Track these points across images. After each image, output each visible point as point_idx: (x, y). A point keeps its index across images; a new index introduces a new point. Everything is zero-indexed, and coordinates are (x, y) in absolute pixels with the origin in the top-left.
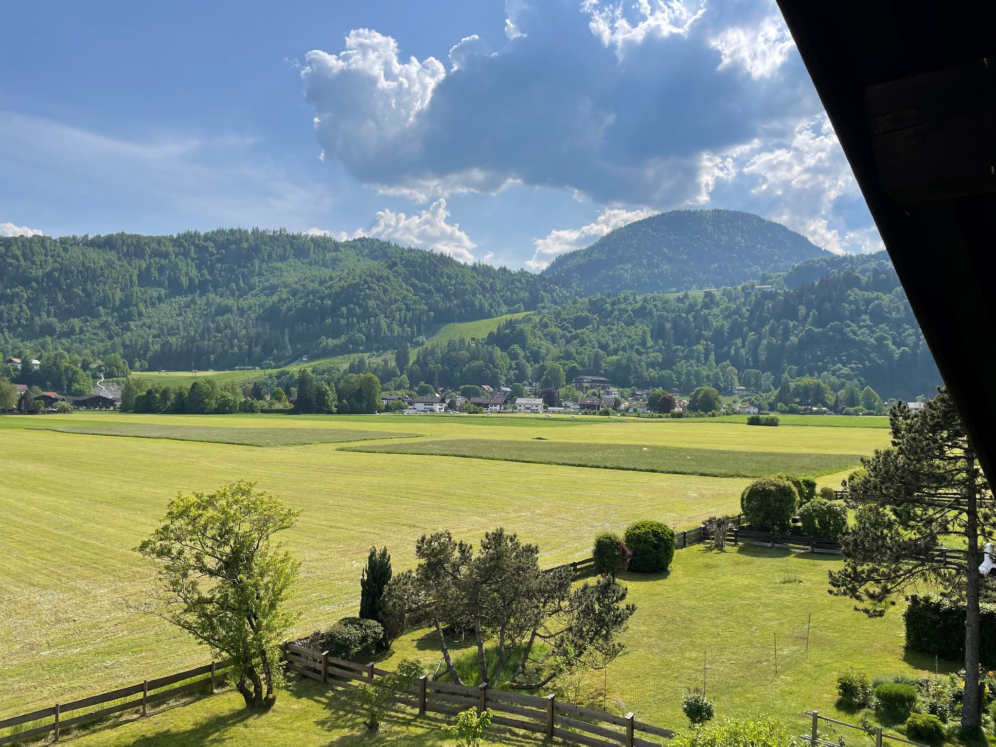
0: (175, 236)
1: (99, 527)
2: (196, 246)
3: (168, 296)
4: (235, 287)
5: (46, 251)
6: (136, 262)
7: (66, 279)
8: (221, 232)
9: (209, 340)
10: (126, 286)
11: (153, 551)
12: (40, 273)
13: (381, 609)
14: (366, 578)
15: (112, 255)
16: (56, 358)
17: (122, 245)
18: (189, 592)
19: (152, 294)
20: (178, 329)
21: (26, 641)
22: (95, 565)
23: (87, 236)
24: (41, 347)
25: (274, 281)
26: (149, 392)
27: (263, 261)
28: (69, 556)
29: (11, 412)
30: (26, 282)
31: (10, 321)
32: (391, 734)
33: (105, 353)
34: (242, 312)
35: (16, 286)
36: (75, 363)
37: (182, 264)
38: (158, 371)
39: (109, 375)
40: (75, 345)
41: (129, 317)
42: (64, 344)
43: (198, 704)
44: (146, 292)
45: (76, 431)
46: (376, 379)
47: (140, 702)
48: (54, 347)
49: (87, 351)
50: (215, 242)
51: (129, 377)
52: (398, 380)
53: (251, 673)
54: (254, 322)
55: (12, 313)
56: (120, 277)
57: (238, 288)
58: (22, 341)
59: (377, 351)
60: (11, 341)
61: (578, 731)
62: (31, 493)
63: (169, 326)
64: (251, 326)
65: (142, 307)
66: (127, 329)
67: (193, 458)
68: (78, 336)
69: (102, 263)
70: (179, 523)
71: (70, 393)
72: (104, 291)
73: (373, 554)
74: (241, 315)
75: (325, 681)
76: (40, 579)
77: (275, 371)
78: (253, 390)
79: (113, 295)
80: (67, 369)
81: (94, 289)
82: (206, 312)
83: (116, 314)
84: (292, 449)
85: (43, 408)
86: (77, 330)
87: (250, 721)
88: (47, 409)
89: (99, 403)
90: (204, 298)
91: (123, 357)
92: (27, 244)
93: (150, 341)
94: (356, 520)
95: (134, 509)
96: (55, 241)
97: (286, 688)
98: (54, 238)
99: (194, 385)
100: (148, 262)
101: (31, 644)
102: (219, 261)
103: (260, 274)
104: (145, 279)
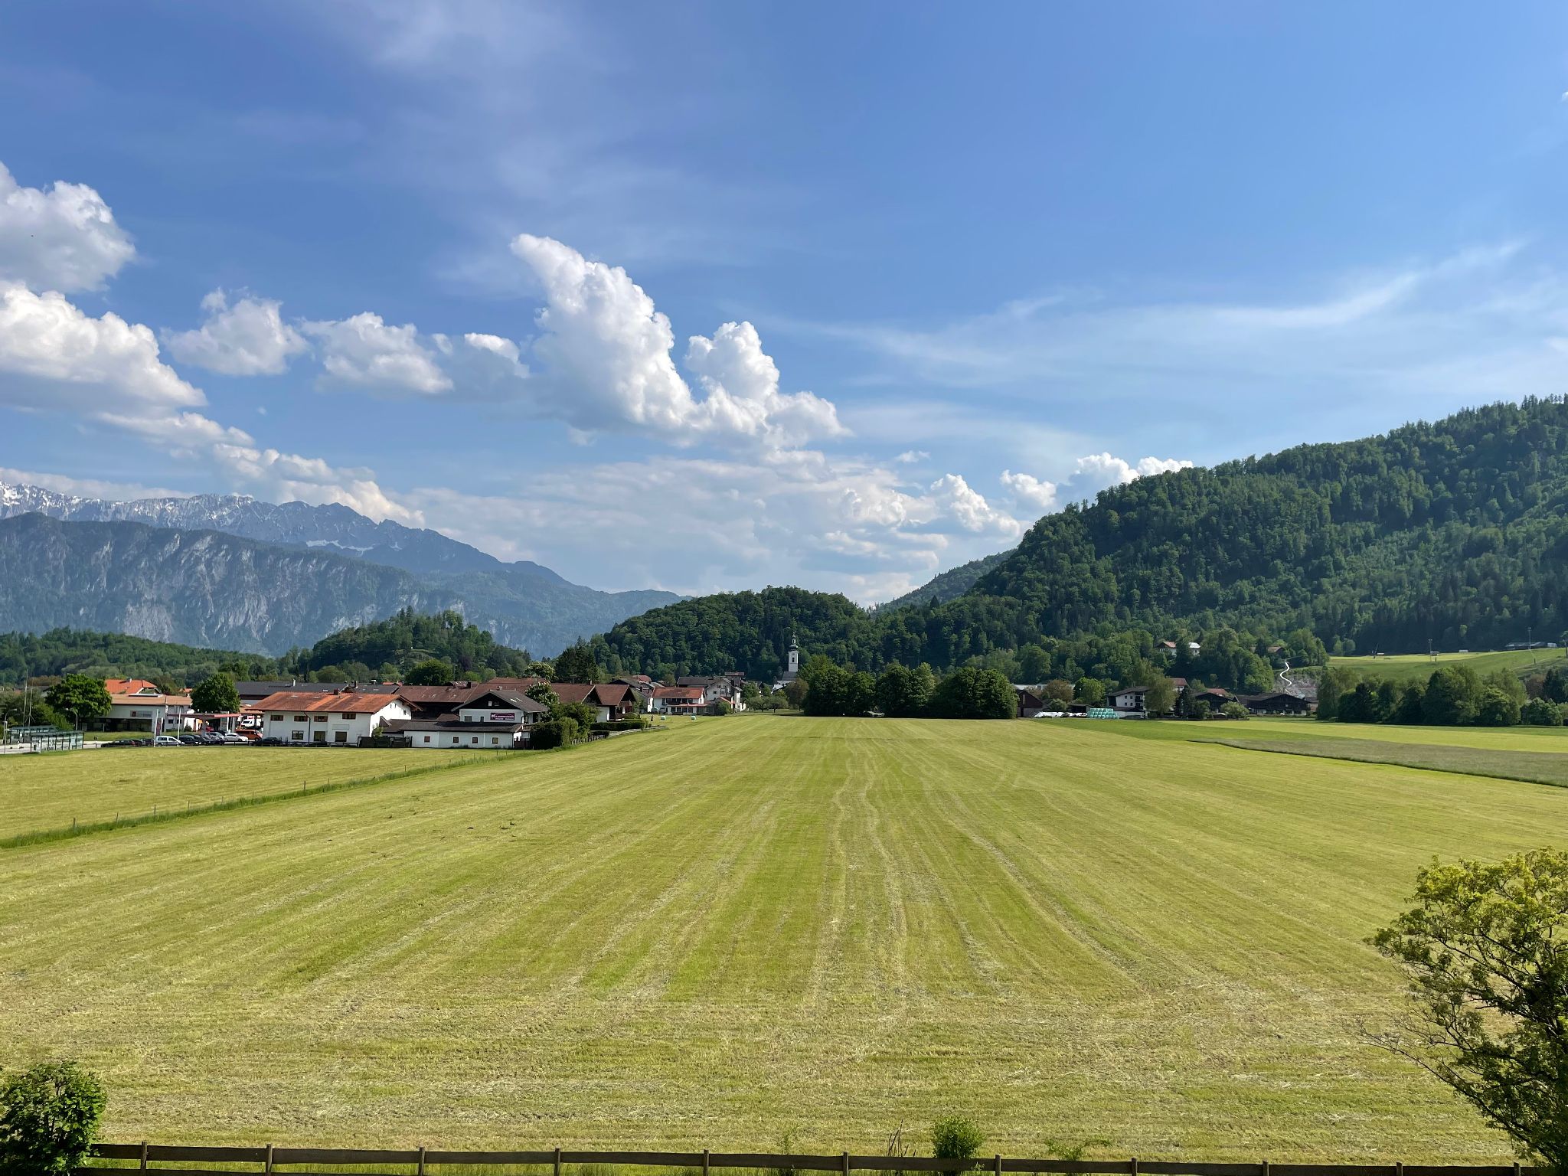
0: (1386, 435)
1: (1303, 897)
2: (1422, 446)
3: (1381, 533)
4: (1496, 504)
5: (1199, 487)
6: (1327, 486)
7: (1227, 525)
8: (1465, 415)
9: (1456, 601)
10: (1313, 524)
11: (1398, 948)
12: (1193, 520)
15: (1289, 480)
16: (1221, 640)
17: (1305, 464)
18: (1465, 1030)
19: (1354, 533)
20: (1400, 584)
21: (1214, 1052)
22: (1302, 956)
23: (1252, 458)
24: (1201, 624)
26: (1361, 688)
27: (1548, 452)
28: (1263, 936)
29: (1167, 716)
30: (1175, 535)
31: (1159, 590)
33: (1289, 629)
34: (1513, 547)
35: (1164, 542)
36: (1247, 645)
37: (1401, 480)
38: (1371, 654)
39: (1296, 663)
40: (1245, 618)
41: (1321, 572)
42: (1230, 619)
44: (1343, 531)
45: (1255, 746)
48: (1217, 623)
49: (1263, 628)
50: (1455, 434)
51: (1327, 664)
54: (1539, 562)
55: (1161, 579)
56: (1304, 512)
57: (1504, 506)
58: (1175, 618)
60: (1162, 618)
62: (1202, 834)
63: (1386, 580)
64: (1533, 571)
65: (1339, 555)
66: (1319, 590)
67: (1442, 799)
68: (1249, 606)
69: (1276, 495)
70: (1439, 909)
71: (1243, 689)
72: (1281, 536)
74: (1512, 553)
76: (1221, 962)
78: (1546, 684)
79: (1295, 540)
80: (1236, 654)
81: (1267, 534)
82: (1446, 553)
83: (1300, 569)
85: (1208, 712)
86: (1247, 596)
88: (1213, 713)
89: (1284, 705)
90: (1442, 531)
91: (1316, 634)
92: (1175, 484)
93: (1356, 607)
95: (1354, 875)
96: (1210, 472)
98: (1209, 469)
99: (1436, 677)
100: (1344, 483)
101: (1221, 1059)
102: (1464, 464)
103: (1545, 476)
104: (1342, 510)
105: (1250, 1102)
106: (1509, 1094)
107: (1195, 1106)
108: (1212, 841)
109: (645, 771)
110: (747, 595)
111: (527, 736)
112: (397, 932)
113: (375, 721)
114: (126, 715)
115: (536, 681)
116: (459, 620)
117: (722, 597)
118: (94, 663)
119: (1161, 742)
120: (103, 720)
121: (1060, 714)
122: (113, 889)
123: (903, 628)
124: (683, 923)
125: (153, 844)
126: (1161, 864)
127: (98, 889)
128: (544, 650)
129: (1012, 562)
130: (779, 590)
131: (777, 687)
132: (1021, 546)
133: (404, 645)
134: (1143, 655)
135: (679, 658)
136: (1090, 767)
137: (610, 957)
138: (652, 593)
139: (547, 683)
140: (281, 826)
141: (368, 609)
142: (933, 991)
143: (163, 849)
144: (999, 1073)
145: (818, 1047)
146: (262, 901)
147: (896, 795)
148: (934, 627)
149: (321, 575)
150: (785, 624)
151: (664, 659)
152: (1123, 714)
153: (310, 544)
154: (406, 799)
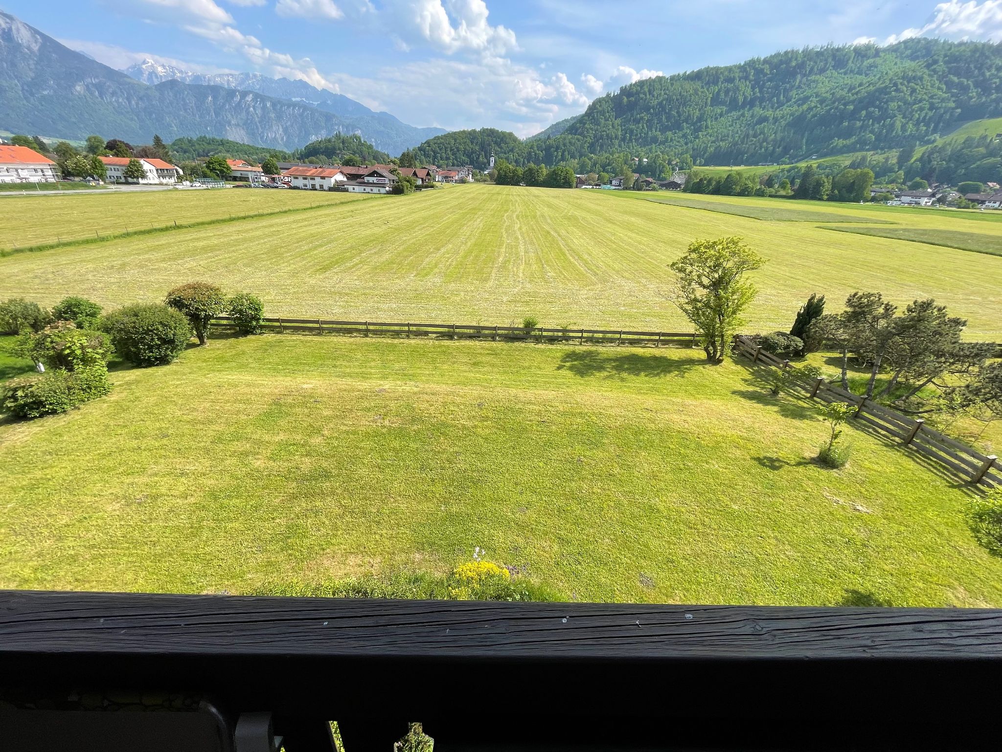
0: (742, 64)
2: (755, 69)
3: (727, 112)
4: (776, 100)
5: (661, 86)
6: (712, 88)
7: (669, 105)
8: (778, 55)
9: (746, 144)
10: (702, 106)
11: (677, 268)
12: (656, 102)
13: (806, 332)
14: (802, 312)
15: (698, 84)
16: (656, 158)
17: (706, 76)
18: (690, 293)
19: (717, 111)
20: (728, 136)
21: (616, 301)
22: (651, 273)
24: (650, 151)
25: (808, 92)
26: (701, 180)
27: (805, 75)
28: (641, 266)
29: (629, 189)
30: (647, 109)
31: (637, 135)
32: (785, 400)
33: (682, 154)
34: (776, 120)
35: (642, 113)
36: (664, 160)
37: (742, 87)
38: (709, 166)
39: (681, 169)
40: (667, 149)
41: (699, 129)
42: (661, 149)
43: (683, 350)
44: (713, 110)
46: (872, 174)
47: (657, 340)
48: (656, 151)
49: (672, 153)
50: (770, 64)
51: (692, 170)
52: (894, 175)
53: (713, 344)
54: (783, 128)
55: (638, 130)
56: (700, 100)
57: (778, 101)
58: (640, 147)
59: (882, 149)
60: (635, 148)
61: (934, 449)
62: (630, 233)
63: (723, 134)
64: (779, 131)
65: (709, 121)
66: (697, 137)
68: (669, 143)
69: (691, 92)
70: (693, 255)
71: (659, 179)
72: (689, 112)
73: (813, 298)
74: (774, 123)
75: (755, 361)
76: (626, 274)
77: (787, 167)
78: (767, 180)
79: (693, 114)
80: (660, 164)
81: (683, 110)
82: (749, 122)
83: (692, 127)
84: (782, 224)
85: (644, 187)
86: (670, 139)
87: (707, 366)
88: (646, 188)
89: (673, 186)
90: (751, 112)
91: (691, 157)
92: (652, 83)
93: (709, 145)
94: (812, 276)
96: (668, 79)
97: (731, 357)
99: (729, 176)
100: (719, 87)
101: (618, 303)
102: (770, 80)
103: (799, 87)
104: (716, 101)
105: (622, 315)
106: (698, 313)
107: (606, 316)
108: (634, 235)
109: (435, 204)
110: (474, 131)
111: (391, 189)
112: (351, 258)
113: (333, 180)
114: (238, 174)
115: (392, 166)
116: (360, 138)
117: (464, 131)
118: (220, 152)
119: (625, 199)
120: (231, 177)
121: (591, 187)
122: (251, 240)
123: (536, 149)
124: (449, 258)
125: (260, 225)
126: (614, 243)
127: (245, 240)
128: (395, 154)
129: (581, 120)
130: (487, 129)
131: (486, 172)
132: (586, 112)
133: (339, 149)
134: (625, 163)
135: (448, 159)
136: (598, 208)
137: (424, 269)
138: (436, 129)
139: (396, 167)
140: (305, 220)
141: (323, 132)
142: (530, 282)
143: (265, 227)
144: (548, 306)
145: (492, 297)
146: (304, 246)
147: (527, 217)
148: (548, 149)
149: (301, 115)
150: (489, 145)
151: (442, 159)
152: (614, 188)
153: (294, 99)
154: (349, 212)
